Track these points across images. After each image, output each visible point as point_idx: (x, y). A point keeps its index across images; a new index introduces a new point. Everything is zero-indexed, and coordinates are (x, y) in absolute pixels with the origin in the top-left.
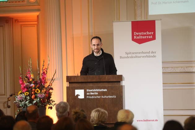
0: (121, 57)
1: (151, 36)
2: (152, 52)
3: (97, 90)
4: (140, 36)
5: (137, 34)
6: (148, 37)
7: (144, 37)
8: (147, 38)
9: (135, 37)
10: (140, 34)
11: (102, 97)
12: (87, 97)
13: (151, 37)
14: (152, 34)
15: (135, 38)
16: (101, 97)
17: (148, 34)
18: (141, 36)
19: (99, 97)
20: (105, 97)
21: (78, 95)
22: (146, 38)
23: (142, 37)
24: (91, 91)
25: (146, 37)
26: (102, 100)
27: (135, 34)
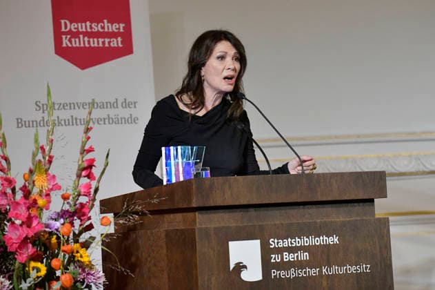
0: (20, 123)
1: (117, 38)
2: (127, 104)
3: (307, 241)
4: (81, 36)
5: (73, 27)
6: (109, 43)
7: (96, 40)
8: (107, 45)
9: (65, 42)
10: (82, 27)
11: (324, 270)
12: (274, 273)
13: (117, 43)
14: (122, 30)
15: (64, 45)
16: (321, 271)
17: (106, 30)
18: (86, 39)
19: (313, 272)
20: (335, 269)
21: (240, 267)
22: (101, 45)
23: (89, 42)
24: (286, 243)
25: (104, 43)
26: (325, 284)
27: (63, 29)
